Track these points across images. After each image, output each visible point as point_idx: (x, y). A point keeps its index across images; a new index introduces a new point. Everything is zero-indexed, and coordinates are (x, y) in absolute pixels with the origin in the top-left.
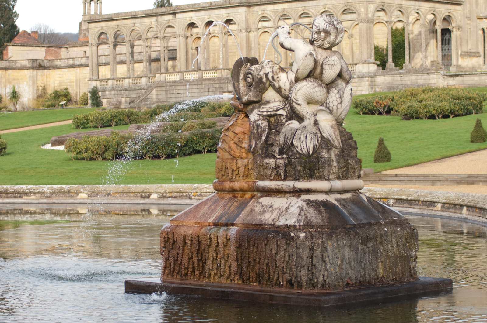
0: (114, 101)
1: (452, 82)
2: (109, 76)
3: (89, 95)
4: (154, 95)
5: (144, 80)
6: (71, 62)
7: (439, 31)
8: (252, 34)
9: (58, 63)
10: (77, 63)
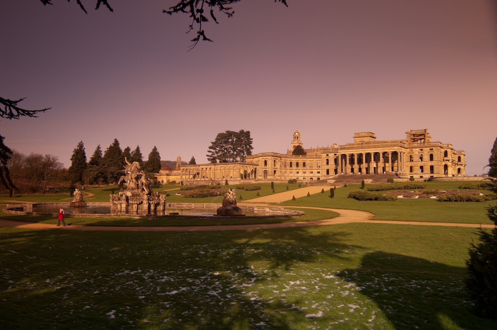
0: (186, 184)
1: (256, 182)
2: (185, 178)
3: (180, 182)
4: (195, 183)
5: (192, 180)
6: (175, 174)
7: (254, 171)
8: (215, 171)
9: (172, 174)
10: (176, 174)
